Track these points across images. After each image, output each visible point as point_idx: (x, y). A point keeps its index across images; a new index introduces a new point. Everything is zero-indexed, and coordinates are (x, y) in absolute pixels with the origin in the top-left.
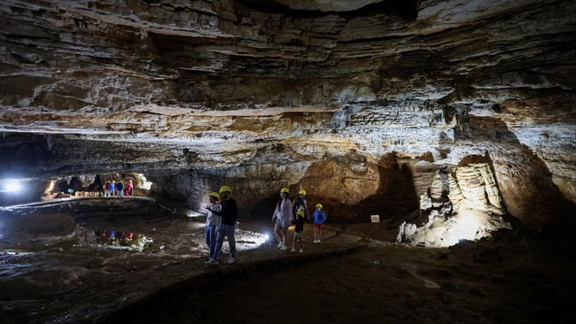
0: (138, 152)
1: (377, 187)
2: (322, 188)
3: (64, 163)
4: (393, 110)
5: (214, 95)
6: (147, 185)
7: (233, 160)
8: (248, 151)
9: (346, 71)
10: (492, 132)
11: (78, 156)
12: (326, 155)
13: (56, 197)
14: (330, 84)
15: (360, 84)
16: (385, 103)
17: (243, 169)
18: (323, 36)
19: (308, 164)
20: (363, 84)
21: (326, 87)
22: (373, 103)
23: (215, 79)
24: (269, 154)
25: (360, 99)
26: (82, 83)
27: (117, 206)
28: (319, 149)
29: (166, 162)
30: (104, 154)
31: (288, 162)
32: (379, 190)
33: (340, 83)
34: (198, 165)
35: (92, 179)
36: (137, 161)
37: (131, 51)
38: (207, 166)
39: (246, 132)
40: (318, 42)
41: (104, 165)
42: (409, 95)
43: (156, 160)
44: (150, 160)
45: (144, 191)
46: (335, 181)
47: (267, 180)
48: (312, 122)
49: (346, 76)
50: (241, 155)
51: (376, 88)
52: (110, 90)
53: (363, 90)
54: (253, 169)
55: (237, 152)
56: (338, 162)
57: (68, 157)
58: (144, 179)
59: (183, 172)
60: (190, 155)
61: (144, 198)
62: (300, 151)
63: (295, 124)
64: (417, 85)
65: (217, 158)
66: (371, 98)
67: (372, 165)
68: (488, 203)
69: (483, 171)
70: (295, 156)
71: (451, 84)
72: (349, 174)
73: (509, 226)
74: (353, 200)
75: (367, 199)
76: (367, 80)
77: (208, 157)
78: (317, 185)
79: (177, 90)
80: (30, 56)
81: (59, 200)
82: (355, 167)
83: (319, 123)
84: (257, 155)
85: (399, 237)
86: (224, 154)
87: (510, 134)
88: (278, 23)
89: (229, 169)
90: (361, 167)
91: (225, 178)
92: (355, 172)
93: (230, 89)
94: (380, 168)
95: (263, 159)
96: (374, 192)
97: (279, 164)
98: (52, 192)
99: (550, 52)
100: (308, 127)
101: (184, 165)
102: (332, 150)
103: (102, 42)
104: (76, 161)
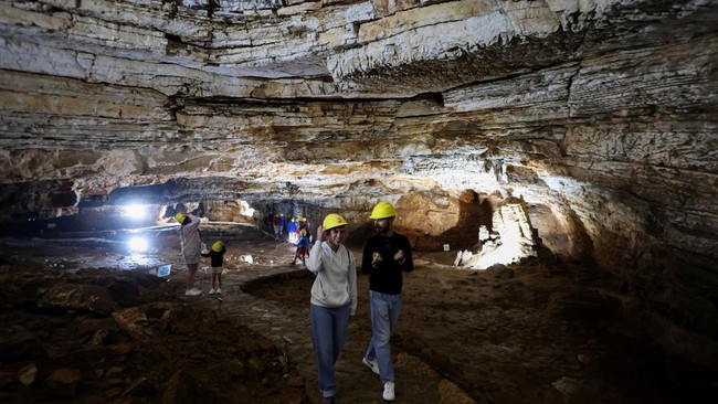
0: (247, 184)
1: (457, 220)
2: (409, 219)
3: (185, 192)
4: (448, 161)
5: (310, 154)
6: (249, 212)
7: (329, 193)
8: (342, 185)
9: (407, 134)
10: (531, 178)
11: (197, 187)
12: (412, 189)
13: (169, 222)
14: (395, 143)
15: (418, 143)
16: (439, 156)
17: (339, 200)
18: (384, 114)
19: (398, 197)
20: (421, 142)
21: (392, 145)
22: (430, 156)
23: (310, 145)
24: (362, 187)
25: (419, 154)
26: (232, 155)
27: (224, 232)
28: (406, 185)
29: (272, 193)
30: (218, 185)
31: (380, 195)
32: (459, 222)
33: (402, 142)
34: (299, 197)
35: (197, 205)
36: (247, 191)
37: (260, 135)
38: (306, 198)
39: (335, 175)
40: (381, 119)
41: (218, 194)
42: (457, 151)
43: (262, 191)
44: (257, 191)
45: (245, 218)
46: (420, 214)
47: (360, 211)
48: (386, 167)
49: (407, 137)
50: (336, 189)
51: (431, 145)
52: (246, 158)
53: (421, 147)
54: (348, 200)
55: (333, 186)
56: (423, 196)
57: (189, 187)
58: (247, 205)
59: (285, 201)
60: (292, 188)
61: (248, 224)
62: (389, 186)
63: (374, 169)
64: (459, 144)
65: (316, 191)
66: (428, 152)
67: (454, 200)
68: (523, 235)
69: (516, 210)
70: (384, 190)
71: (486, 144)
72: (433, 207)
73: (535, 254)
74: (436, 232)
75: (448, 231)
76: (424, 139)
77: (308, 190)
78: (404, 217)
79: (286, 153)
80: (211, 147)
81: (172, 224)
82: (439, 201)
83: (393, 169)
84: (351, 188)
85: (457, 262)
86: (321, 187)
87: (542, 181)
88: (351, 111)
89: (327, 200)
90: (444, 201)
91: (322, 208)
92: (438, 206)
93: (320, 151)
94: (461, 203)
95: (356, 191)
96: (454, 225)
97: (372, 196)
98: (164, 218)
99: (534, 131)
100: (384, 171)
101: (287, 196)
102: (416, 185)
103: (246, 135)
104: (195, 191)
